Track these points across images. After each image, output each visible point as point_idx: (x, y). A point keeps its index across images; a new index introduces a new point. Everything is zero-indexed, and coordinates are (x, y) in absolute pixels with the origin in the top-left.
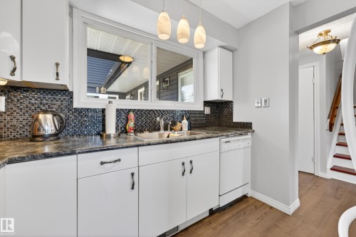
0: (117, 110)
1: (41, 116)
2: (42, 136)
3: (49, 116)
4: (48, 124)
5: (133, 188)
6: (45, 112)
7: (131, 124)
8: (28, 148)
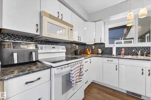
0: (117, 48)
1: (99, 49)
2: (99, 53)
3: (100, 49)
4: (100, 51)
5: (116, 70)
6: (99, 48)
7: (123, 52)
8: (96, 55)
